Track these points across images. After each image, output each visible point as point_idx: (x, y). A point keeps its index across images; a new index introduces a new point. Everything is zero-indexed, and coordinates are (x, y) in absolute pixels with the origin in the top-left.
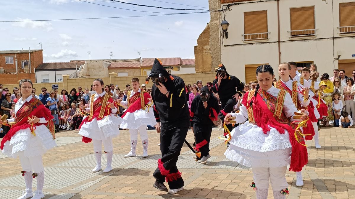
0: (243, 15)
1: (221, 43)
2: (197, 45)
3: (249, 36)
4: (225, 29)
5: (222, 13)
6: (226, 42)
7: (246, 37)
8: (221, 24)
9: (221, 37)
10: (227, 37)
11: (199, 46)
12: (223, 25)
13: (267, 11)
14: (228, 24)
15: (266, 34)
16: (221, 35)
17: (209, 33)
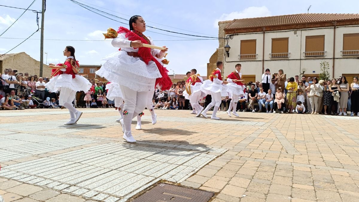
0: (240, 42)
1: (225, 60)
2: (209, 62)
3: (243, 56)
4: (227, 50)
5: (226, 40)
6: (228, 59)
7: (241, 57)
8: (225, 47)
9: (225, 56)
10: (228, 56)
11: (211, 64)
12: (226, 48)
13: (256, 40)
14: (230, 48)
15: (254, 55)
16: (225, 55)
17: (217, 55)
